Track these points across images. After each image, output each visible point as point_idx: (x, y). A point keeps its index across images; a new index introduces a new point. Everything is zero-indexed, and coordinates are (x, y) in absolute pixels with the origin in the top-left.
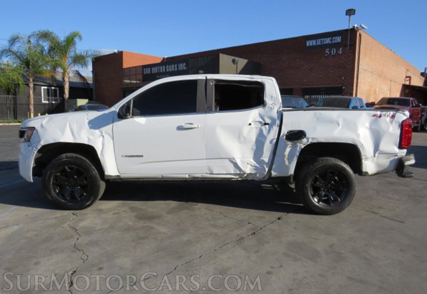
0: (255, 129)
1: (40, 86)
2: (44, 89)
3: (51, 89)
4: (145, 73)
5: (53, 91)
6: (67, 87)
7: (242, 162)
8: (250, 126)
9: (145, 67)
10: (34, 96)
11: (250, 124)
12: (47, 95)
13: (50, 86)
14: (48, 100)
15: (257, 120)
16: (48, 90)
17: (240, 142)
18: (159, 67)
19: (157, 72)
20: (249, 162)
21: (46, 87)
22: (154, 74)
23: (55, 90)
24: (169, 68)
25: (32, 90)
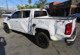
0: (28, 22)
7: (26, 30)
11: (26, 21)
15: (28, 20)
22: (58, 6)
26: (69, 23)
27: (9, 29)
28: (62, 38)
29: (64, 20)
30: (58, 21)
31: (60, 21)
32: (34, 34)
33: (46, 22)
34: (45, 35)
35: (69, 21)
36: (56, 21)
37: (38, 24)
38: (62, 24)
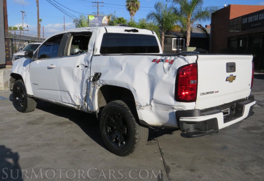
0: (81, 70)
1: (171, 38)
2: (174, 40)
3: (179, 40)
4: (243, 23)
5: (180, 41)
6: (189, 37)
7: (74, 96)
8: (78, 68)
9: (244, 17)
10: (164, 45)
11: (78, 66)
12: (176, 44)
13: (178, 37)
14: (177, 48)
15: (82, 63)
16: (177, 40)
17: (74, 80)
18: (253, 17)
19: (252, 21)
20: (77, 96)
21: (176, 39)
22: (249, 23)
23: (182, 40)
24: (261, 17)
25: (163, 41)
26: (187, 63)
27: (27, 95)
28: (170, 114)
29: (173, 58)
30: (159, 61)
31: (162, 61)
32: (96, 108)
33: (127, 65)
34: (126, 106)
35: (186, 57)
36: (154, 61)
37: (107, 71)
38: (169, 69)
